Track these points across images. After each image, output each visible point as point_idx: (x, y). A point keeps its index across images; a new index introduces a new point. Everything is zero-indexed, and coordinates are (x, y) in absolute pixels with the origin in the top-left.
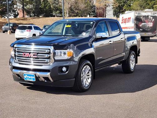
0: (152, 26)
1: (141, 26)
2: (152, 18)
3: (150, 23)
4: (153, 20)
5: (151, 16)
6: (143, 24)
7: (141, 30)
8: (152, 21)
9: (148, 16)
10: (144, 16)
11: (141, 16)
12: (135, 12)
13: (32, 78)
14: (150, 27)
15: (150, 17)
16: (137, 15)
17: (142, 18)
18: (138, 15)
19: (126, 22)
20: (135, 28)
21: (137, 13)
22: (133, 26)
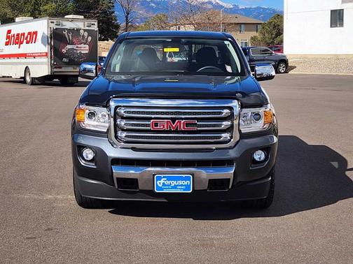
0: (87, 52)
1: (64, 51)
2: (86, 34)
3: (82, 45)
4: (90, 38)
5: (85, 30)
6: (69, 47)
7: (65, 60)
8: (87, 41)
9: (78, 30)
10: (70, 30)
11: (64, 29)
12: (50, 21)
13: (182, 185)
14: (84, 54)
15: (82, 32)
16: (54, 26)
17: (66, 34)
18: (58, 27)
19: (22, 43)
20: (51, 57)
21: (55, 21)
22: (47, 51)
